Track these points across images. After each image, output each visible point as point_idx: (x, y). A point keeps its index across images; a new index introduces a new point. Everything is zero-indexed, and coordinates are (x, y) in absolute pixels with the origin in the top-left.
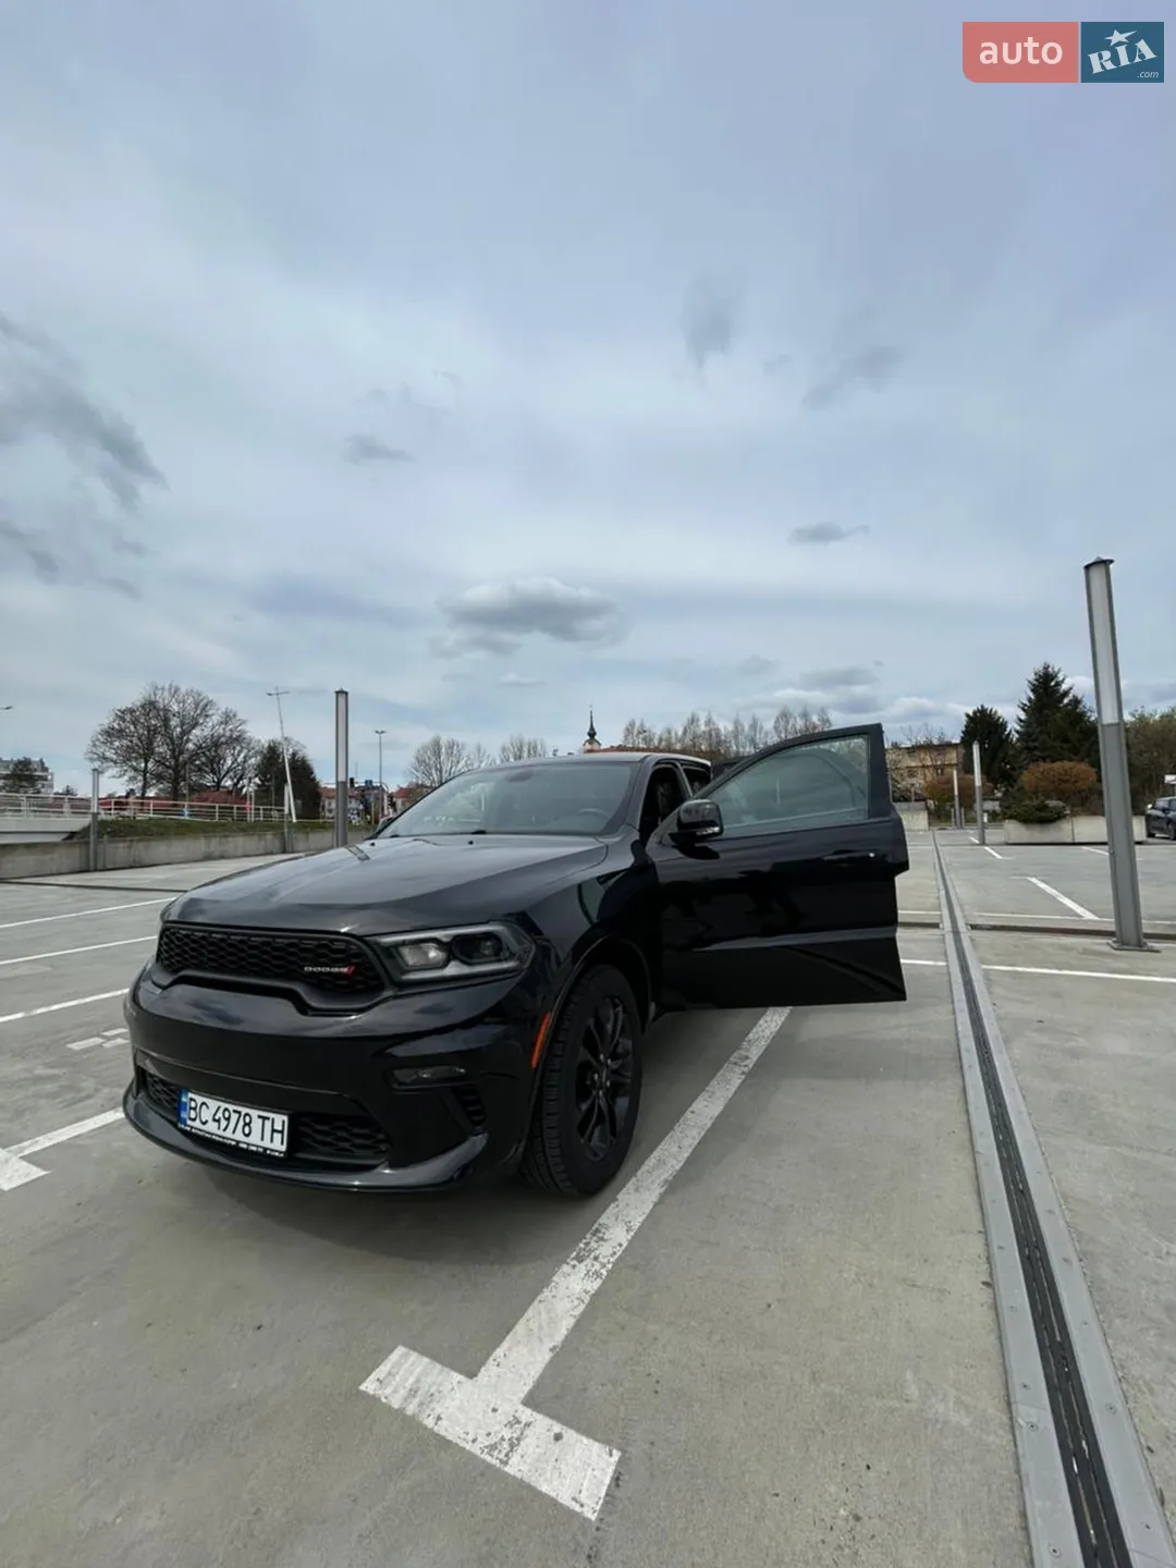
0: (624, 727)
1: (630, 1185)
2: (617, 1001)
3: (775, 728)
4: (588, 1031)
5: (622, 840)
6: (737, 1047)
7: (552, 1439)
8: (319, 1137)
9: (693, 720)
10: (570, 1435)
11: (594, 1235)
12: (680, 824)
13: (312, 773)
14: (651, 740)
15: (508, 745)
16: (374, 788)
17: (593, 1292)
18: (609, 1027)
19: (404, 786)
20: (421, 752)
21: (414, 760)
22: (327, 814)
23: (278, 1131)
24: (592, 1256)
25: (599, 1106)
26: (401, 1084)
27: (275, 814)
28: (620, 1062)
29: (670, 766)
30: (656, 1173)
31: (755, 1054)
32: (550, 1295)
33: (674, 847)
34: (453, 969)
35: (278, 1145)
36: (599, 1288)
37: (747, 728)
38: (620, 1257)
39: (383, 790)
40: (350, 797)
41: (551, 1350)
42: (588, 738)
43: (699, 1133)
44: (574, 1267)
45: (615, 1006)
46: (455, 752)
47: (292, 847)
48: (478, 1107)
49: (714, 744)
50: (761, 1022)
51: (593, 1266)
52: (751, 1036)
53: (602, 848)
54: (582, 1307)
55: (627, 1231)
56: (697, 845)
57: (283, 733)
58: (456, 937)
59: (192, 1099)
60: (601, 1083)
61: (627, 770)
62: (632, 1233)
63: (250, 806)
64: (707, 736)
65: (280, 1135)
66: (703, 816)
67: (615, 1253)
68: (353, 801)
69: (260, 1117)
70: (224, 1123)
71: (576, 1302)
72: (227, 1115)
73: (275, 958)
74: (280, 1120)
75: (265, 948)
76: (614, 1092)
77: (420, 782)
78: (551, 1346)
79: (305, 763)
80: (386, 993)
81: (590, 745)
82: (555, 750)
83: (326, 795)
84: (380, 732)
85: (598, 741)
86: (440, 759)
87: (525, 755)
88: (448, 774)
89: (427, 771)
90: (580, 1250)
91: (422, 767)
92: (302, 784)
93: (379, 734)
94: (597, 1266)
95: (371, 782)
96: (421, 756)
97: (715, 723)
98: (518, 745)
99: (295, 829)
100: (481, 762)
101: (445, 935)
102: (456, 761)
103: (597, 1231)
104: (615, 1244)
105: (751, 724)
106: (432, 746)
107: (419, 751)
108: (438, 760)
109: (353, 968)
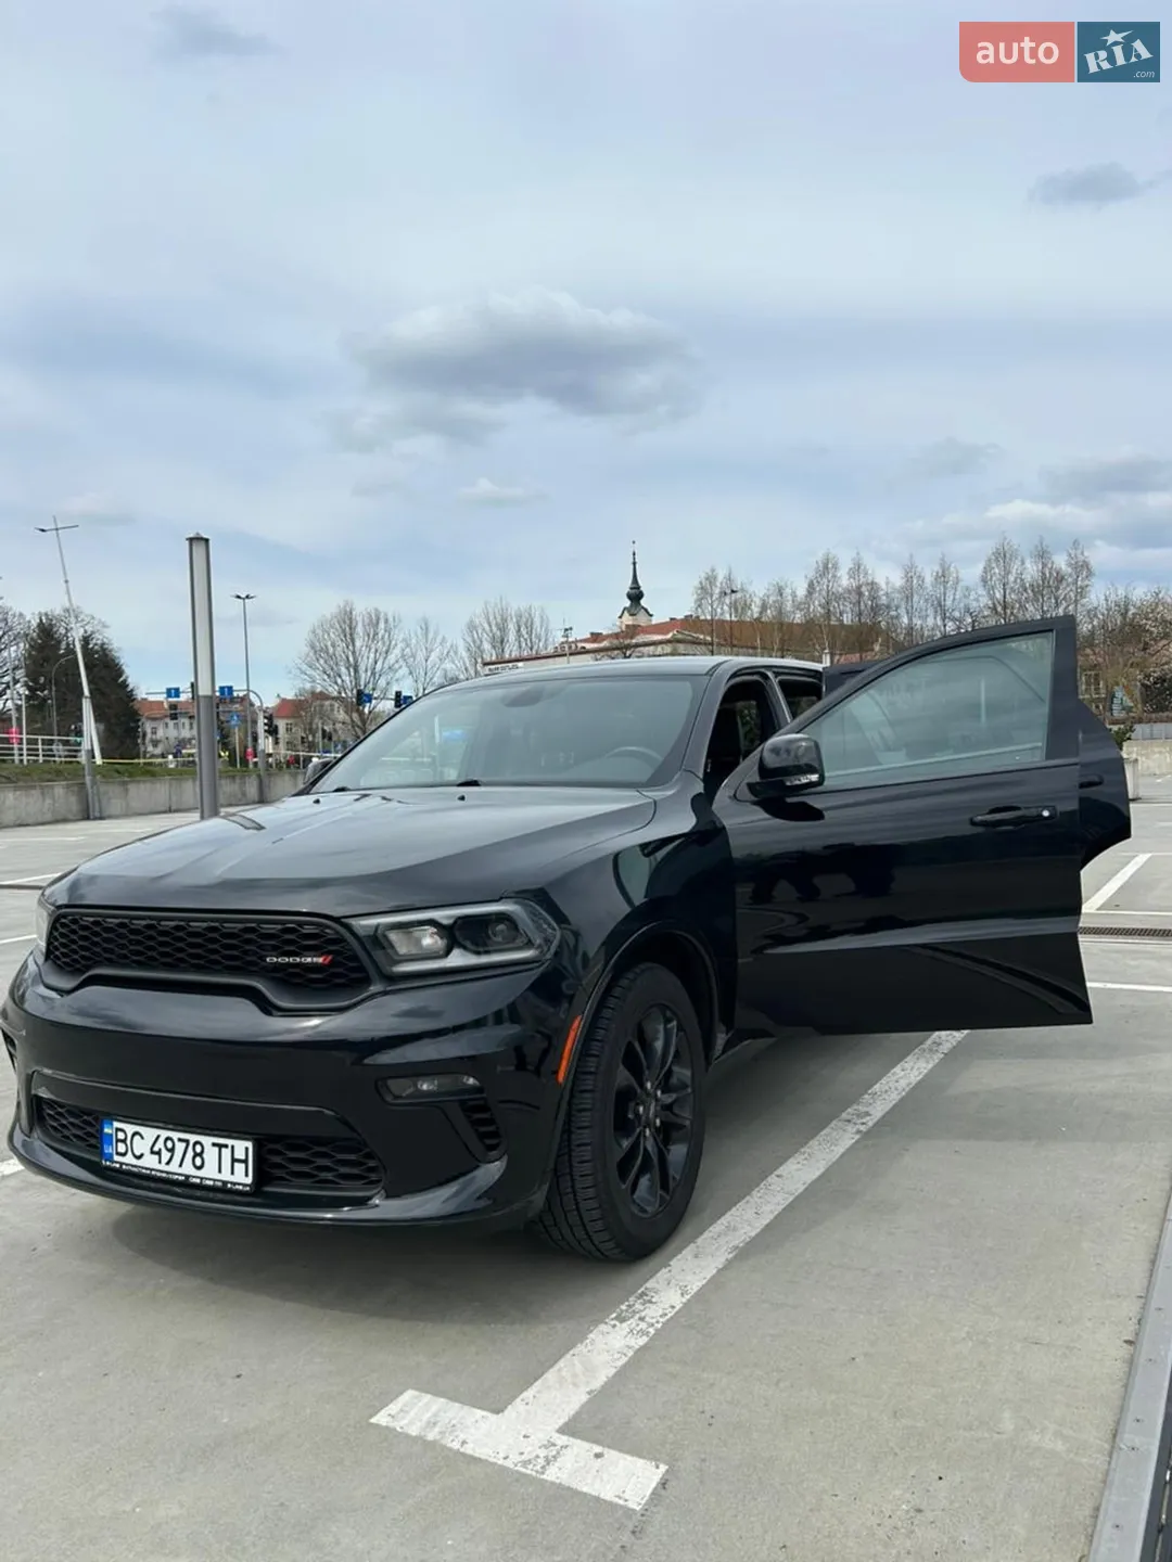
0: (696, 583)
1: (688, 1252)
2: (668, 1014)
3: (984, 581)
4: (630, 1045)
5: (678, 791)
6: (855, 1099)
7: (592, 1457)
8: (292, 1167)
9: (827, 567)
10: (610, 1454)
11: (639, 1298)
12: (763, 769)
13: (120, 672)
14: (746, 607)
15: (480, 620)
16: (233, 700)
17: (637, 1347)
18: (659, 1045)
19: (290, 696)
20: (319, 632)
21: (306, 649)
22: (150, 748)
23: (239, 1161)
24: (636, 1317)
25: (645, 1149)
26: (397, 1097)
27: (57, 748)
28: (674, 1096)
29: (755, 678)
30: (722, 1240)
31: (878, 1110)
32: (585, 1350)
33: (755, 803)
34: (457, 959)
35: (242, 1177)
36: (646, 1344)
37: (929, 580)
38: (672, 1318)
39: (253, 703)
41: (589, 1393)
42: (628, 603)
44: (614, 1326)
45: (668, 1021)
46: (381, 633)
47: (100, 812)
48: (492, 1128)
49: (867, 612)
50: (897, 1069)
51: (638, 1325)
52: (877, 1087)
54: (624, 1360)
55: (682, 1294)
56: (789, 800)
57: (63, 601)
58: (458, 918)
59: (118, 1130)
60: (647, 1118)
61: (686, 689)
62: (688, 1297)
63: (17, 735)
64: (854, 598)
65: (243, 1165)
66: (796, 757)
67: (666, 1315)
69: (214, 1145)
70: (166, 1156)
71: (617, 1356)
72: (169, 1144)
73: (225, 947)
74: (243, 1147)
75: (212, 935)
76: (667, 1133)
77: (319, 689)
78: (588, 1390)
79: (106, 655)
80: (373, 989)
81: (631, 618)
82: (566, 630)
83: (146, 714)
84: (243, 596)
85: (646, 610)
86: (354, 645)
87: (512, 636)
88: (369, 673)
89: (332, 669)
90: (622, 1311)
91: (322, 661)
92: (103, 694)
93: (241, 601)
94: (643, 1325)
95: (230, 688)
96: (318, 640)
97: (870, 572)
98: (499, 620)
99: (104, 776)
100: (429, 651)
101: (445, 915)
102: (384, 649)
103: (643, 1294)
104: (667, 1306)
105: (937, 573)
106: (339, 622)
107: (314, 632)
108: (351, 647)
109: (330, 958)
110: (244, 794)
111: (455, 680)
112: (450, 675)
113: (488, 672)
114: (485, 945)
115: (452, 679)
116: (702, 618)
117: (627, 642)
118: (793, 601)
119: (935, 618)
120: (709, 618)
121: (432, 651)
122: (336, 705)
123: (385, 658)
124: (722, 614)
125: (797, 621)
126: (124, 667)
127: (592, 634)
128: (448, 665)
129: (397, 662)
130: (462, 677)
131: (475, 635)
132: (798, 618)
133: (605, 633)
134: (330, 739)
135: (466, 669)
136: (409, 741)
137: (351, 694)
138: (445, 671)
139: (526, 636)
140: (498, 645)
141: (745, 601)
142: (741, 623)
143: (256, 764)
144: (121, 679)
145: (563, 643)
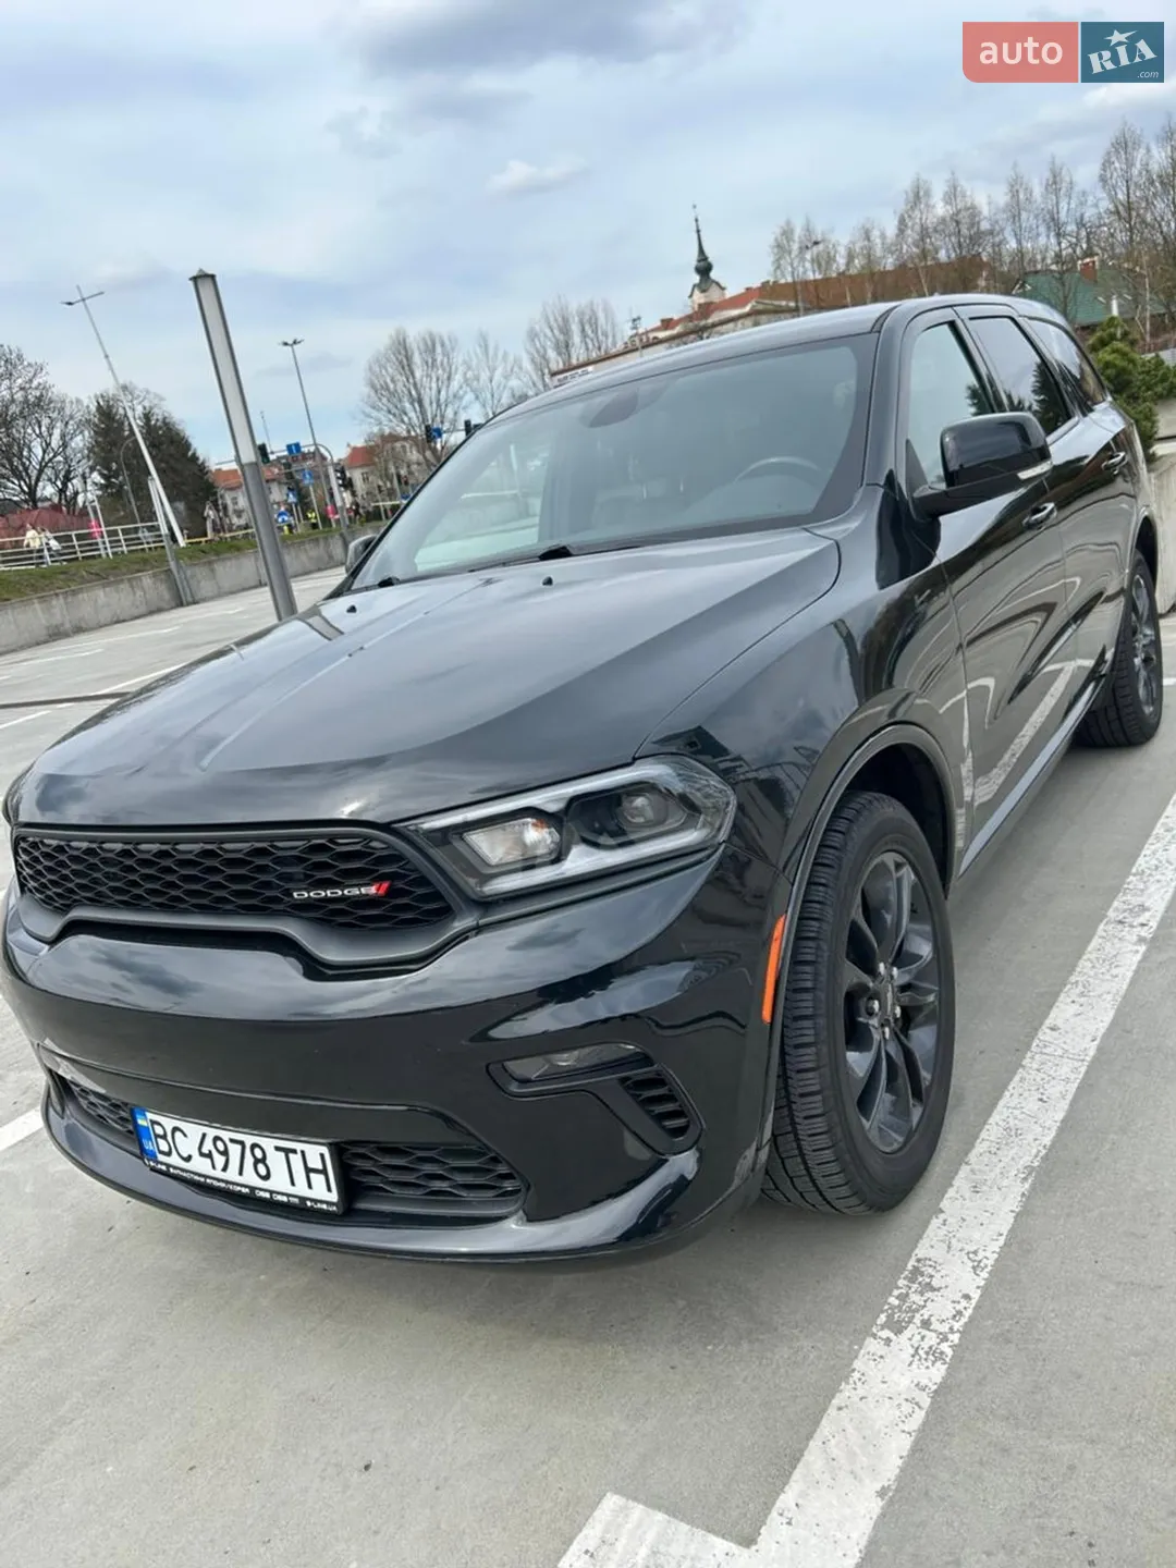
0: (771, 241)
1: (961, 1181)
2: (898, 860)
3: (1103, 180)
4: (854, 927)
6: (1116, 886)
8: (393, 1176)
9: (918, 196)
11: (912, 1280)
13: (188, 446)
14: (830, 259)
15: (541, 325)
16: (305, 457)
17: (933, 1387)
18: (888, 910)
19: (360, 443)
20: (375, 369)
21: (366, 390)
22: (235, 520)
23: (317, 1171)
24: (917, 1320)
26: (525, 1082)
27: (144, 535)
28: (913, 967)
30: (1005, 1155)
31: (1157, 898)
32: (855, 1395)
34: (581, 861)
35: (324, 1192)
36: (945, 1379)
37: (1038, 191)
38: (971, 1319)
39: (324, 458)
40: (267, 481)
41: (880, 1494)
42: (696, 279)
43: (1075, 1070)
44: (888, 1341)
45: (896, 868)
46: (439, 358)
47: (192, 596)
48: (673, 1106)
49: (965, 242)
51: (923, 1338)
52: (1142, 862)
53: (830, 546)
54: (920, 1416)
55: (975, 1270)
57: (116, 379)
58: (573, 800)
59: (154, 1122)
60: (885, 1014)
62: (985, 1274)
63: (99, 528)
64: (952, 228)
65: (322, 1177)
67: (960, 1313)
68: (275, 487)
69: (278, 1148)
70: (220, 1160)
71: (907, 1408)
73: (233, 878)
74: (316, 1153)
75: (209, 863)
76: (908, 1023)
77: (387, 431)
78: (878, 1487)
79: (169, 429)
80: (459, 925)
81: (702, 295)
82: (634, 320)
83: (223, 485)
84: (290, 342)
85: (718, 284)
86: (414, 377)
87: (577, 339)
88: (434, 405)
89: (396, 407)
90: (892, 1307)
91: (384, 400)
92: (174, 470)
93: (290, 348)
94: (932, 1339)
95: (297, 446)
96: (377, 378)
97: (968, 193)
98: (561, 322)
99: (190, 558)
100: (493, 370)
101: (550, 799)
102: (446, 376)
103: (916, 1271)
104: (958, 1297)
105: (1048, 180)
106: (394, 354)
107: (370, 369)
108: (411, 380)
109: (386, 885)
110: (331, 557)
111: (524, 398)
112: (517, 394)
113: (556, 383)
114: (623, 833)
115: (520, 397)
116: (783, 281)
117: (703, 323)
118: (883, 244)
119: (1048, 236)
120: (790, 280)
121: (495, 369)
122: (408, 446)
123: (448, 387)
124: (805, 272)
125: (889, 267)
126: (190, 440)
127: (663, 321)
128: (514, 383)
129: (461, 387)
130: (531, 393)
131: (538, 343)
132: (889, 263)
133: (676, 317)
134: (406, 483)
135: (534, 384)
136: (487, 473)
137: (419, 431)
138: (512, 390)
139: (592, 335)
140: (564, 351)
141: (829, 253)
142: (826, 280)
143: (338, 521)
144: (190, 453)
145: (632, 337)
